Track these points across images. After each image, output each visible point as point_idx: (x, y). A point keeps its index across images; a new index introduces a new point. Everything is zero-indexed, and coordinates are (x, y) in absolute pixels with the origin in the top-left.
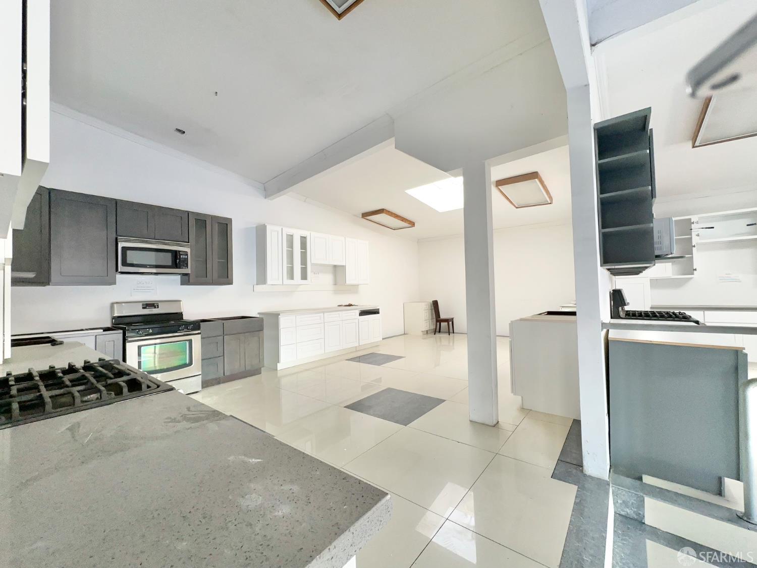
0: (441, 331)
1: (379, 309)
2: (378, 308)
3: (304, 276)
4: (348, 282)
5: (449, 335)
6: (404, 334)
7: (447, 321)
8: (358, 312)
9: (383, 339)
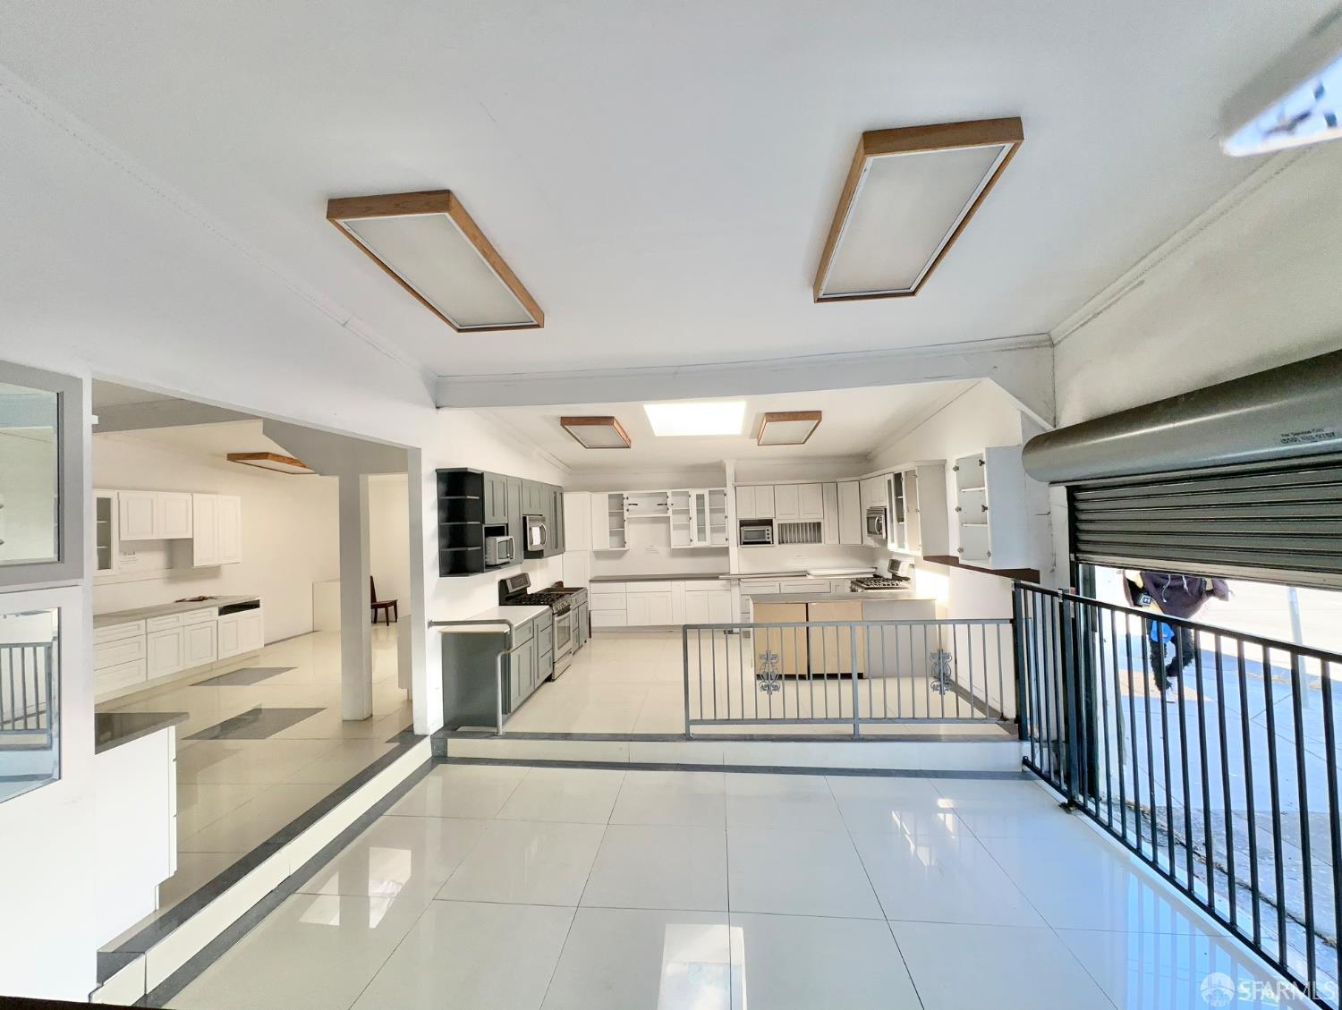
0: (378, 620)
1: (258, 601)
2: (257, 599)
3: (105, 563)
4: (197, 564)
5: (388, 625)
6: (313, 632)
7: (385, 606)
8: (216, 611)
9: (265, 645)
